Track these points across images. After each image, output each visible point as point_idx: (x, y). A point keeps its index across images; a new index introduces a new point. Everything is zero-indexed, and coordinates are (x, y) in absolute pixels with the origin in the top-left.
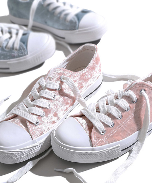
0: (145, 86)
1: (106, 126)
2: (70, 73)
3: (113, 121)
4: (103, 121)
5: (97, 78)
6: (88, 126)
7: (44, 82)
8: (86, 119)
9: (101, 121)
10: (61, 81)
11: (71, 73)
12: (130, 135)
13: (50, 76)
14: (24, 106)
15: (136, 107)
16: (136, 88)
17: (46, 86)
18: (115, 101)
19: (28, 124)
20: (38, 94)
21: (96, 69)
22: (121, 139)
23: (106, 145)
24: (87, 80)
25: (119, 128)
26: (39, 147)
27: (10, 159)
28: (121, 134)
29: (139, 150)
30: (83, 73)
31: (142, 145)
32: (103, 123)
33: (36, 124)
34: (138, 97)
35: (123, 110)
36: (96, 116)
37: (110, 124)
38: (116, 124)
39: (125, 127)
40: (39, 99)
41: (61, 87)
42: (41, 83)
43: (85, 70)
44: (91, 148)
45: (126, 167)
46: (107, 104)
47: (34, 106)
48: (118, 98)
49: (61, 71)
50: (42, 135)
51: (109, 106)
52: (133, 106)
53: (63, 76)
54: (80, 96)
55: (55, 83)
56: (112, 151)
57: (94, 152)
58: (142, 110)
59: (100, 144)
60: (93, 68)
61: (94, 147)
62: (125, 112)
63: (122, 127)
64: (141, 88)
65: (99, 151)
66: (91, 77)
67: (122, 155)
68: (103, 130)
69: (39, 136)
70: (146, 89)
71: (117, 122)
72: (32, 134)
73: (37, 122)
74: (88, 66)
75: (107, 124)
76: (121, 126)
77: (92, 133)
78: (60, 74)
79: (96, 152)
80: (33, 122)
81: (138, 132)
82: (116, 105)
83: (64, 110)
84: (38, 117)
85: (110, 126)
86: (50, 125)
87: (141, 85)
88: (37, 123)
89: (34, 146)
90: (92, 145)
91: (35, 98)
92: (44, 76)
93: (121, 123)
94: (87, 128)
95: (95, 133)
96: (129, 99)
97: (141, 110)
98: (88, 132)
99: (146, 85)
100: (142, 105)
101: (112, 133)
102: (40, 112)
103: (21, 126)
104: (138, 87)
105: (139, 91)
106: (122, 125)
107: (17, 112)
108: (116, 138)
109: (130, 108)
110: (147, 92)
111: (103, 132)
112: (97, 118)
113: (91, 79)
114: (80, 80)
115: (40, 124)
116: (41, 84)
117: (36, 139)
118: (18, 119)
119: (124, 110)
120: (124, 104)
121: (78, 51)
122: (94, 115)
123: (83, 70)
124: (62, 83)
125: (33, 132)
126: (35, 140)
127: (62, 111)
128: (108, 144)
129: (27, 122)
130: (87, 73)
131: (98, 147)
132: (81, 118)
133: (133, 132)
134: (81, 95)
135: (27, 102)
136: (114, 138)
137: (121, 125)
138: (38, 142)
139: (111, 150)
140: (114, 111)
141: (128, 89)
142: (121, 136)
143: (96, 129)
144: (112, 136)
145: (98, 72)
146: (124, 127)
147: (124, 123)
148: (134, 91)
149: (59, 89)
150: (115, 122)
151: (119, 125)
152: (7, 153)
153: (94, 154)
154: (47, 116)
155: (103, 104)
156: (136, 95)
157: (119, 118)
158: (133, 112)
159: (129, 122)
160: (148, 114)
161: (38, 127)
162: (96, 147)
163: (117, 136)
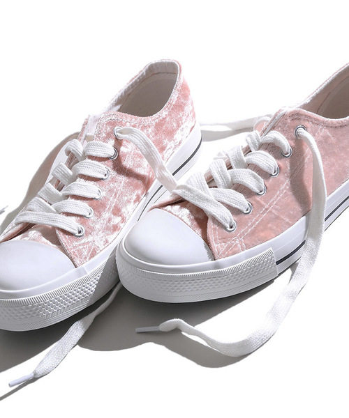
0: (303, 117)
1: (235, 211)
2: (134, 120)
3: (250, 200)
4: (228, 203)
5: (191, 131)
6: (196, 219)
7: (79, 147)
8: (188, 205)
9: (223, 203)
10: (116, 139)
11: (136, 119)
12: (290, 225)
13: (88, 134)
14: (43, 201)
15: (292, 165)
16: (285, 124)
17: (84, 153)
18: (245, 159)
19: (61, 235)
20: (71, 172)
21: (186, 108)
22: (273, 235)
23: (243, 253)
24: (170, 134)
25: (263, 213)
26: (92, 283)
27: (32, 316)
28: (270, 225)
29: (313, 258)
30: (161, 118)
31: (317, 246)
32: (229, 207)
33: (77, 234)
34: (293, 144)
35: (265, 175)
36: (209, 194)
37: (244, 206)
38: (255, 205)
39: (276, 210)
40: (75, 181)
41: (119, 151)
42: (72, 148)
43: (163, 113)
44: (211, 262)
45: (293, 296)
46: (230, 167)
47: (67, 197)
48: (251, 151)
49: (113, 118)
50: (96, 257)
51: (235, 169)
52: (286, 164)
53: (117, 128)
54: (162, 168)
55: (105, 144)
56: (259, 265)
57: (220, 270)
58: (306, 170)
59: (230, 252)
60: (179, 107)
61: (219, 260)
62: (271, 178)
63: (270, 212)
64: (297, 122)
65: (231, 267)
66: (179, 126)
67: (280, 275)
68: (231, 222)
69: (90, 259)
70: (306, 124)
71: (258, 202)
72: (73, 256)
73: (80, 229)
74: (167, 103)
75: (236, 206)
76: (267, 209)
77: (209, 231)
78: (112, 124)
79: (224, 269)
80: (71, 231)
81: (304, 217)
82: (249, 165)
83: (132, 201)
84: (79, 218)
85: (245, 212)
86: (108, 235)
87: (296, 116)
88: (80, 232)
89: (82, 282)
90: (213, 256)
91: (63, 181)
92: (76, 136)
93: (266, 202)
94: (195, 223)
95: (215, 229)
96: (273, 148)
97: (303, 170)
98: (199, 231)
99: (306, 116)
100: (304, 160)
101: (252, 226)
102: (82, 208)
103: (47, 243)
104: (289, 121)
105: (292, 130)
106: (270, 205)
107: (29, 218)
108: (262, 234)
109: (280, 168)
110: (309, 129)
111: (231, 227)
112: (213, 198)
113: (179, 131)
114: (156, 134)
115: (87, 234)
116: (73, 150)
117: (84, 266)
118: (33, 232)
119: (267, 173)
120: (266, 160)
121: (139, 78)
122: (205, 195)
123: (158, 113)
124: (118, 143)
125: (74, 252)
126: (83, 268)
127: (129, 202)
128: (246, 251)
129: (57, 232)
130: (168, 119)
131: (226, 258)
132: (177, 207)
133: (295, 219)
134: (165, 166)
135: (49, 193)
136: (256, 235)
137: (267, 206)
138: (89, 273)
139: (255, 261)
140: (248, 178)
141: (269, 129)
142: (271, 229)
143: (215, 220)
144: (253, 233)
145: (190, 116)
146: (274, 211)
147: (273, 202)
148: (283, 132)
149: (115, 155)
150: (254, 203)
151: (263, 206)
152: (25, 304)
153: (220, 275)
154: (99, 215)
155: (221, 167)
156: (288, 139)
157: (261, 192)
158: (288, 176)
159: (283, 198)
160: (321, 175)
161: (83, 241)
162: (223, 259)
163: (262, 231)
